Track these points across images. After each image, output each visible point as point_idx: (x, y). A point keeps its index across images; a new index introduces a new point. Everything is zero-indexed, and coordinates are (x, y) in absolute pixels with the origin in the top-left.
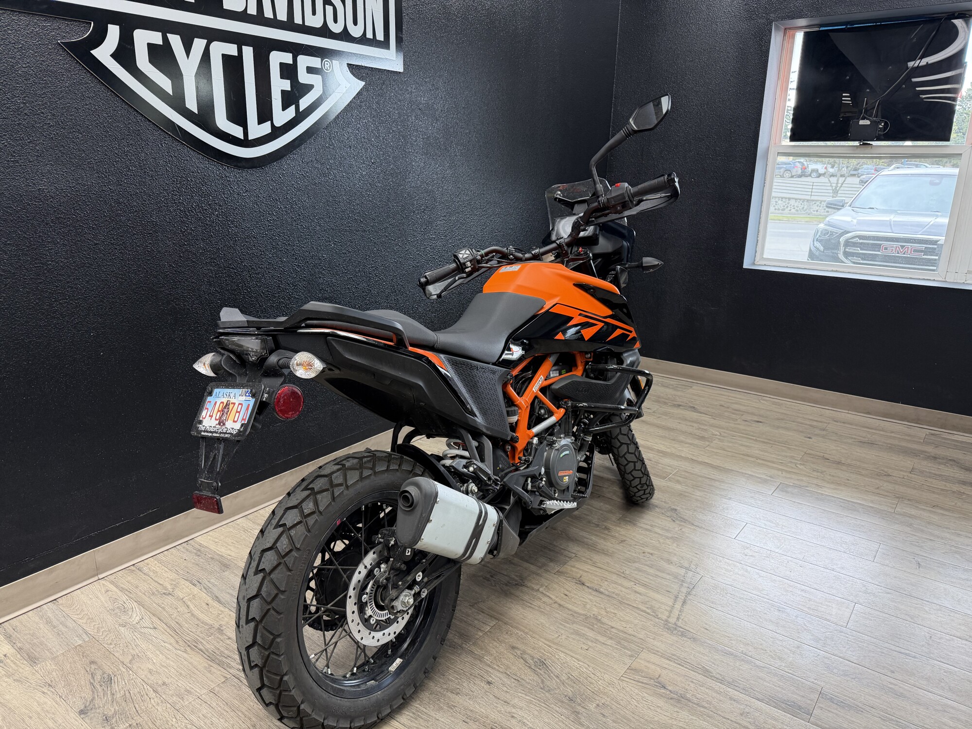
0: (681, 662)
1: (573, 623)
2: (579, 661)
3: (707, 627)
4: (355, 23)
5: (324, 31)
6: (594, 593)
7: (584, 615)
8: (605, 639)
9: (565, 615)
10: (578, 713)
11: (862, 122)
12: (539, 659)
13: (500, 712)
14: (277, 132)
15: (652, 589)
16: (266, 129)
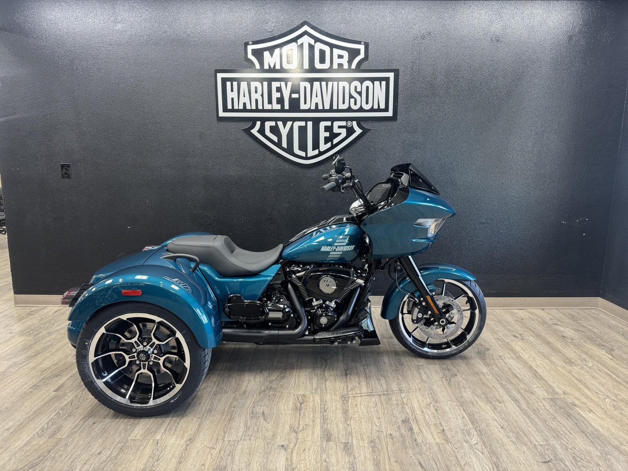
0: (323, 404)
3: (358, 405)
4: (367, 103)
5: (349, 110)
6: (344, 374)
8: (316, 384)
10: (265, 391)
12: (285, 376)
13: (249, 379)
14: (321, 154)
16: (316, 152)
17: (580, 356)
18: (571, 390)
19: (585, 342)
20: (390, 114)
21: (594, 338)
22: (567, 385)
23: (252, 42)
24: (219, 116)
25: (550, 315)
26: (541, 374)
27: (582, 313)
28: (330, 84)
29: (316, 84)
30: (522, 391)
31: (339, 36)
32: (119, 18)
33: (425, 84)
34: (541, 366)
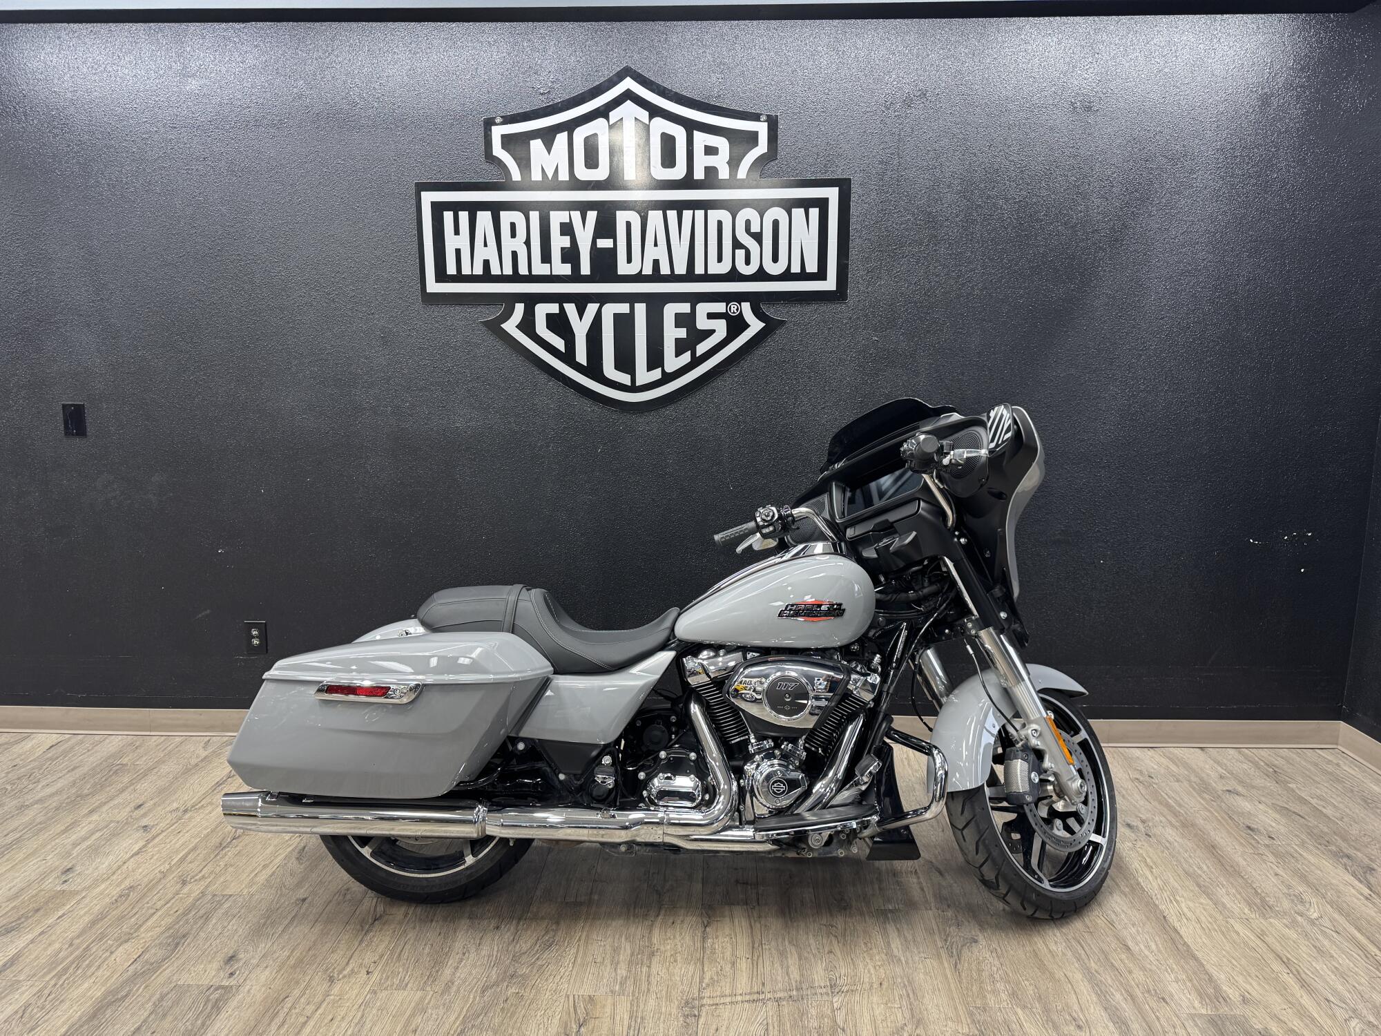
0: (636, 1027)
3: (723, 1029)
4: (775, 259)
5: (734, 276)
6: (698, 938)
7: (651, 943)
8: (625, 968)
9: (638, 934)
10: (498, 985)
12: (554, 941)
14: (667, 378)
15: (754, 972)
16: (656, 374)
17: (1289, 887)
18: (1261, 991)
19: (1303, 845)
20: (830, 284)
21: (1326, 834)
22: (1253, 975)
23: (502, 117)
24: (429, 290)
25: (1218, 763)
26: (1189, 941)
27: (1298, 759)
28: (687, 214)
29: (655, 217)
30: (1138, 993)
31: (706, 101)
32: (194, 66)
33: (913, 214)
34: (1189, 914)
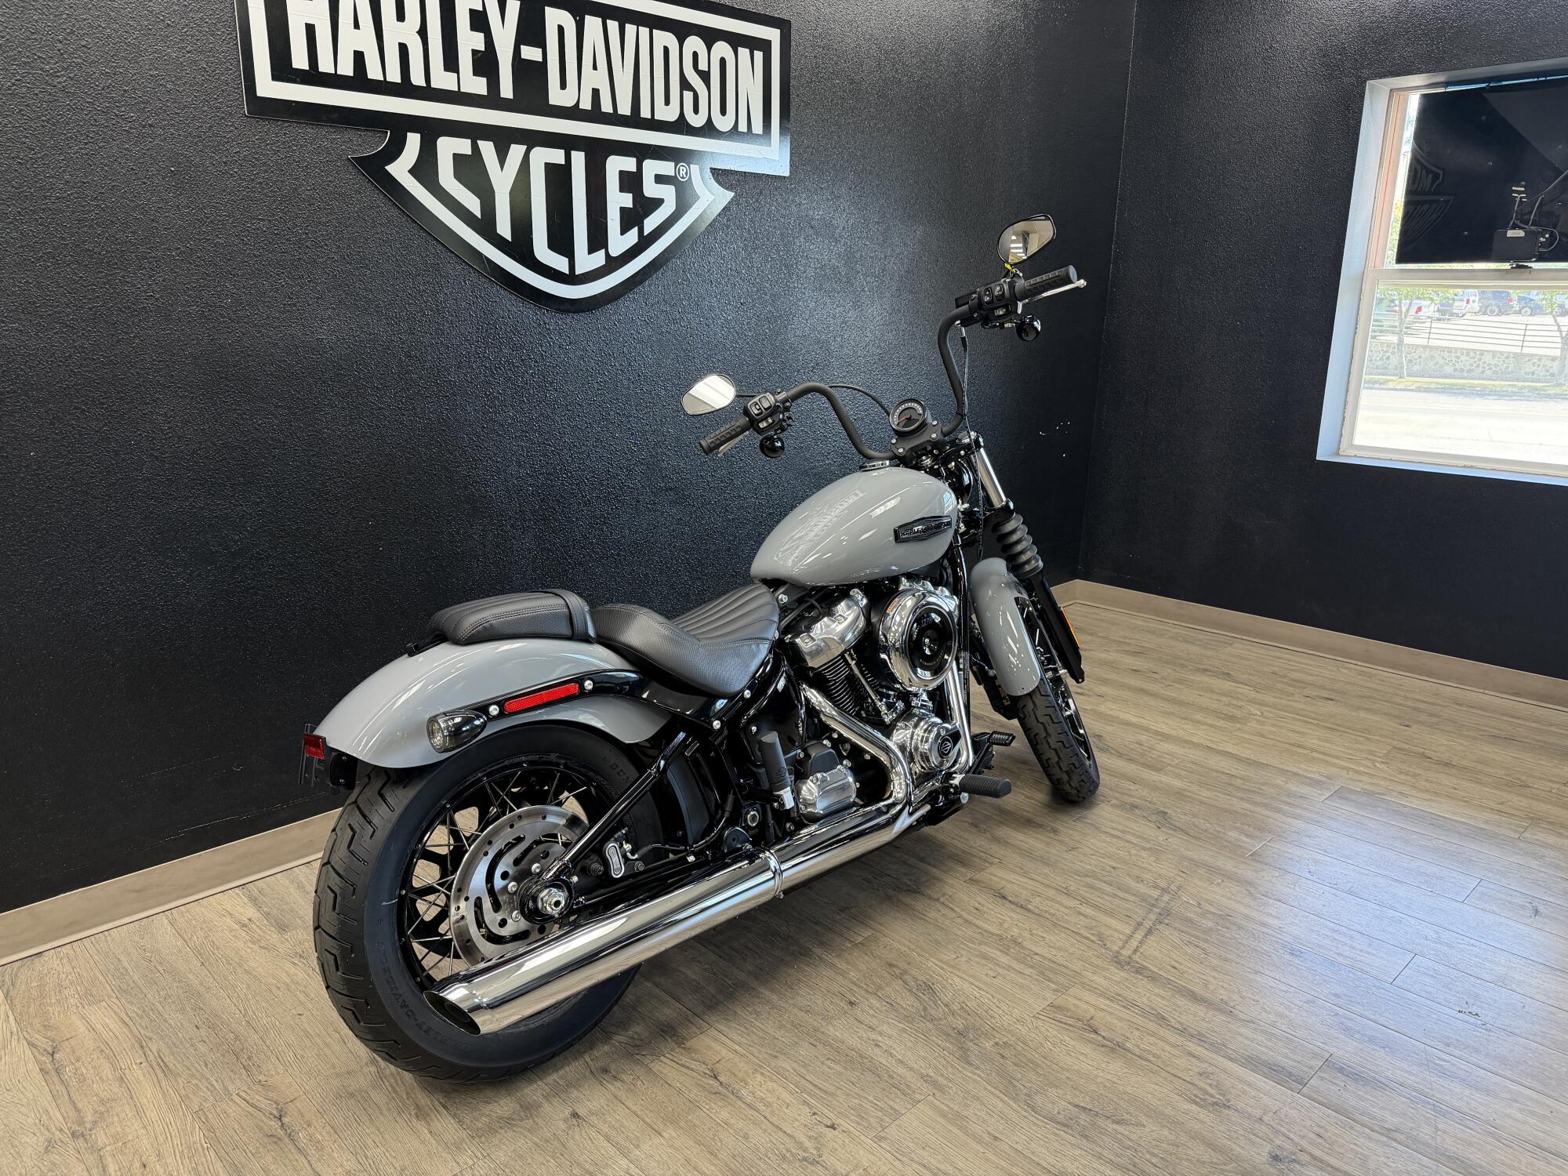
0: (1130, 1005)
1: (980, 944)
2: (980, 989)
3: (1177, 965)
4: (723, 111)
5: (680, 126)
6: (1019, 910)
7: (997, 935)
8: (1022, 966)
9: (971, 933)
10: (968, 1050)
11: (1511, 233)
12: (924, 983)
13: (861, 1038)
14: (613, 264)
15: (1105, 912)
16: (599, 259)
24: (259, 93)
28: (630, 29)
29: (593, 26)
